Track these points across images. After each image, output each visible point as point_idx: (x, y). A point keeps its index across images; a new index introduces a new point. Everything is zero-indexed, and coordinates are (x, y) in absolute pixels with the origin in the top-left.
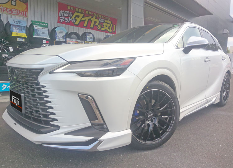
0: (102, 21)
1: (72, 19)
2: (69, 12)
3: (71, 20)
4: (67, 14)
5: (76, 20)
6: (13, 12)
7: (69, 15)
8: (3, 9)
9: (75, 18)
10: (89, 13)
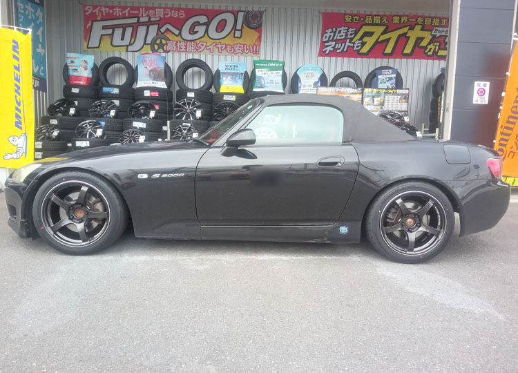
1: (354, 43)
2: (347, 28)
3: (352, 45)
4: (342, 34)
5: (363, 44)
6: (236, 49)
7: (347, 35)
8: (221, 47)
9: (361, 38)
10: (402, 21)
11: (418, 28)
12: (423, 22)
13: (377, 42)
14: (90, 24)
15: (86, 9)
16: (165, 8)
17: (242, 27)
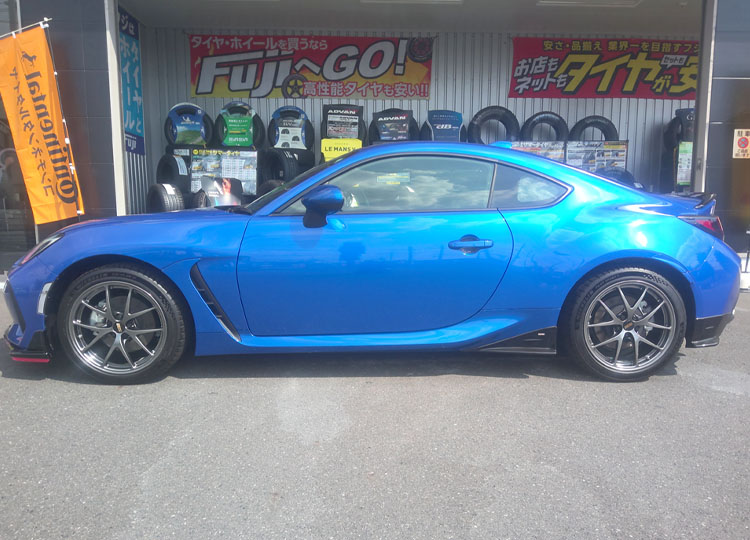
1: (557, 79)
3: (554, 81)
4: (539, 66)
5: (570, 79)
6: (398, 90)
8: (377, 89)
9: (567, 72)
10: (621, 47)
11: (642, 56)
12: (650, 48)
13: (588, 76)
14: (199, 61)
15: (194, 40)
16: (300, 37)
17: (405, 60)
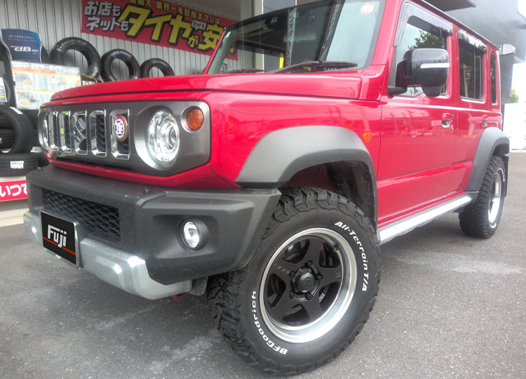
0: (201, 28)
2: (111, 4)
3: (118, 24)
4: (105, 10)
5: (130, 25)
7: (112, 12)
10: (165, 7)
11: (179, 18)
12: (183, 12)
13: (143, 26)
